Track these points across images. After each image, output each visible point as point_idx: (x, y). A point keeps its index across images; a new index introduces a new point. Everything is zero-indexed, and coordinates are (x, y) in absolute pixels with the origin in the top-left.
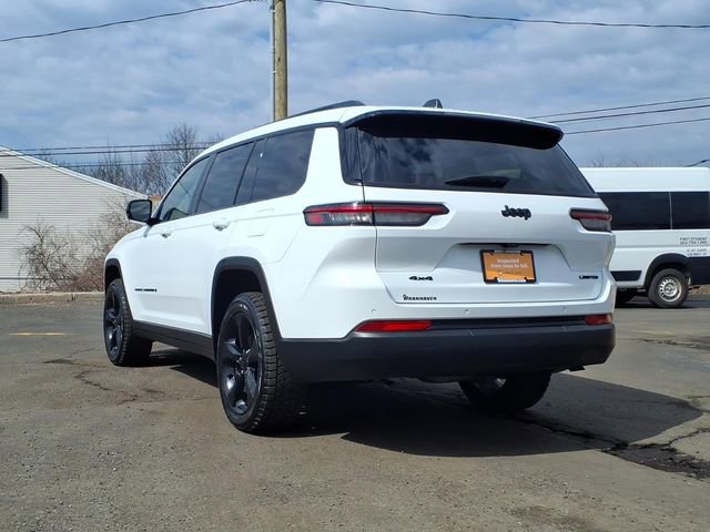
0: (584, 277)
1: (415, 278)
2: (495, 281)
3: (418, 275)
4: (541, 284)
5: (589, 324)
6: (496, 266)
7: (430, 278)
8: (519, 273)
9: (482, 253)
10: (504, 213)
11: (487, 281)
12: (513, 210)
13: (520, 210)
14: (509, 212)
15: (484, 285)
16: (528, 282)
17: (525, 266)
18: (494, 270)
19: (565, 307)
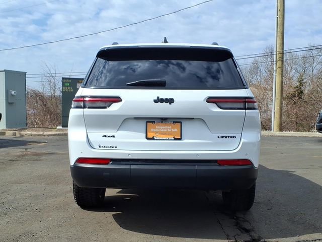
0: (222, 137)
1: (106, 136)
2: (153, 139)
3: (107, 134)
4: (185, 141)
5: (220, 165)
6: (155, 130)
7: (114, 136)
8: (170, 134)
9: (147, 122)
10: (156, 101)
11: (147, 138)
12: (162, 99)
13: (167, 99)
14: (159, 100)
15: (146, 141)
16: (175, 139)
17: (176, 130)
18: (153, 132)
19: (198, 155)
